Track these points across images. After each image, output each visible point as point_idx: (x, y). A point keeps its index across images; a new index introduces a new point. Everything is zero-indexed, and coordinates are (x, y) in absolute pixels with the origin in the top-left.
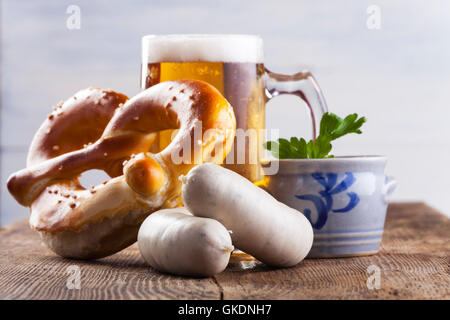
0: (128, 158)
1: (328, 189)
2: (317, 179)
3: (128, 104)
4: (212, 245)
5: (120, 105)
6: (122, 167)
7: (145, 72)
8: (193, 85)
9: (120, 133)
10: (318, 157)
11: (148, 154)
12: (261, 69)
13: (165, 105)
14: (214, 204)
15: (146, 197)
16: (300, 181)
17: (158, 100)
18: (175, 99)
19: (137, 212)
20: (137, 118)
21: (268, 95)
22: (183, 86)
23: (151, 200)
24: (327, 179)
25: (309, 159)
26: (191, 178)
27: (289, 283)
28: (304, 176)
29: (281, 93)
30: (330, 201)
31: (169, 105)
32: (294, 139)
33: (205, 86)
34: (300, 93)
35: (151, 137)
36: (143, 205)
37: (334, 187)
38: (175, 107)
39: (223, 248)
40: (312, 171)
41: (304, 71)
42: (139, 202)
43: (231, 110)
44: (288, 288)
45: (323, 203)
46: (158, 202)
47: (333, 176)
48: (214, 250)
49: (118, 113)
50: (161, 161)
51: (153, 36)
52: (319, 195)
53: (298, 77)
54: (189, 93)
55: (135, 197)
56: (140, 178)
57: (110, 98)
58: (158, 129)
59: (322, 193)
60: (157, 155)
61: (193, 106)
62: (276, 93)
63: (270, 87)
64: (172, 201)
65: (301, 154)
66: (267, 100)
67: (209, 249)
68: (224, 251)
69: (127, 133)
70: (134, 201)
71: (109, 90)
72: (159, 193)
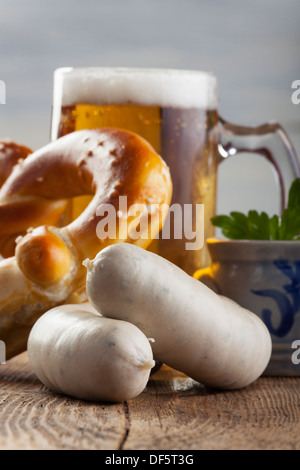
0: (24, 233)
1: (295, 282)
2: (280, 268)
3: (30, 159)
4: (125, 359)
5: (20, 161)
6: (15, 245)
7: (57, 117)
8: (116, 136)
9: (18, 199)
10: (284, 239)
11: (50, 228)
12: (213, 118)
13: (78, 162)
14: (130, 301)
15: (44, 287)
16: (259, 271)
17: (69, 156)
18: (90, 154)
19: (33, 307)
20: (40, 179)
21: (222, 152)
22: (103, 137)
23: (51, 291)
24: (295, 269)
25: (272, 242)
26: (99, 264)
27: (229, 415)
28: (264, 263)
29: (240, 150)
31: (83, 163)
32: (253, 213)
33: (132, 137)
34: (265, 152)
35: (59, 205)
36: (41, 298)
38: (91, 166)
39: (138, 363)
40: (275, 257)
41: (272, 121)
42: (34, 294)
43: (166, 171)
44: (223, 425)
45: (288, 301)
46: (61, 295)
48: (127, 365)
49: (17, 172)
50: (67, 238)
51: (68, 70)
52: (283, 291)
53: (264, 129)
54: (110, 146)
55: (29, 287)
56: (37, 262)
57: (9, 151)
58: (69, 194)
59: (287, 288)
60: (63, 230)
61: (114, 165)
62: (233, 151)
63: (225, 142)
64: (80, 293)
65: (261, 234)
66: (219, 159)
67: (120, 364)
68: (141, 367)
69: (27, 199)
70: (28, 292)
71: (8, 140)
72: (62, 282)
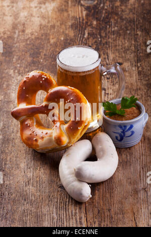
1: (124, 131)
2: (120, 127)
24: (123, 128)
30: (124, 134)
37: (126, 130)
47: (125, 127)
52: (121, 133)
